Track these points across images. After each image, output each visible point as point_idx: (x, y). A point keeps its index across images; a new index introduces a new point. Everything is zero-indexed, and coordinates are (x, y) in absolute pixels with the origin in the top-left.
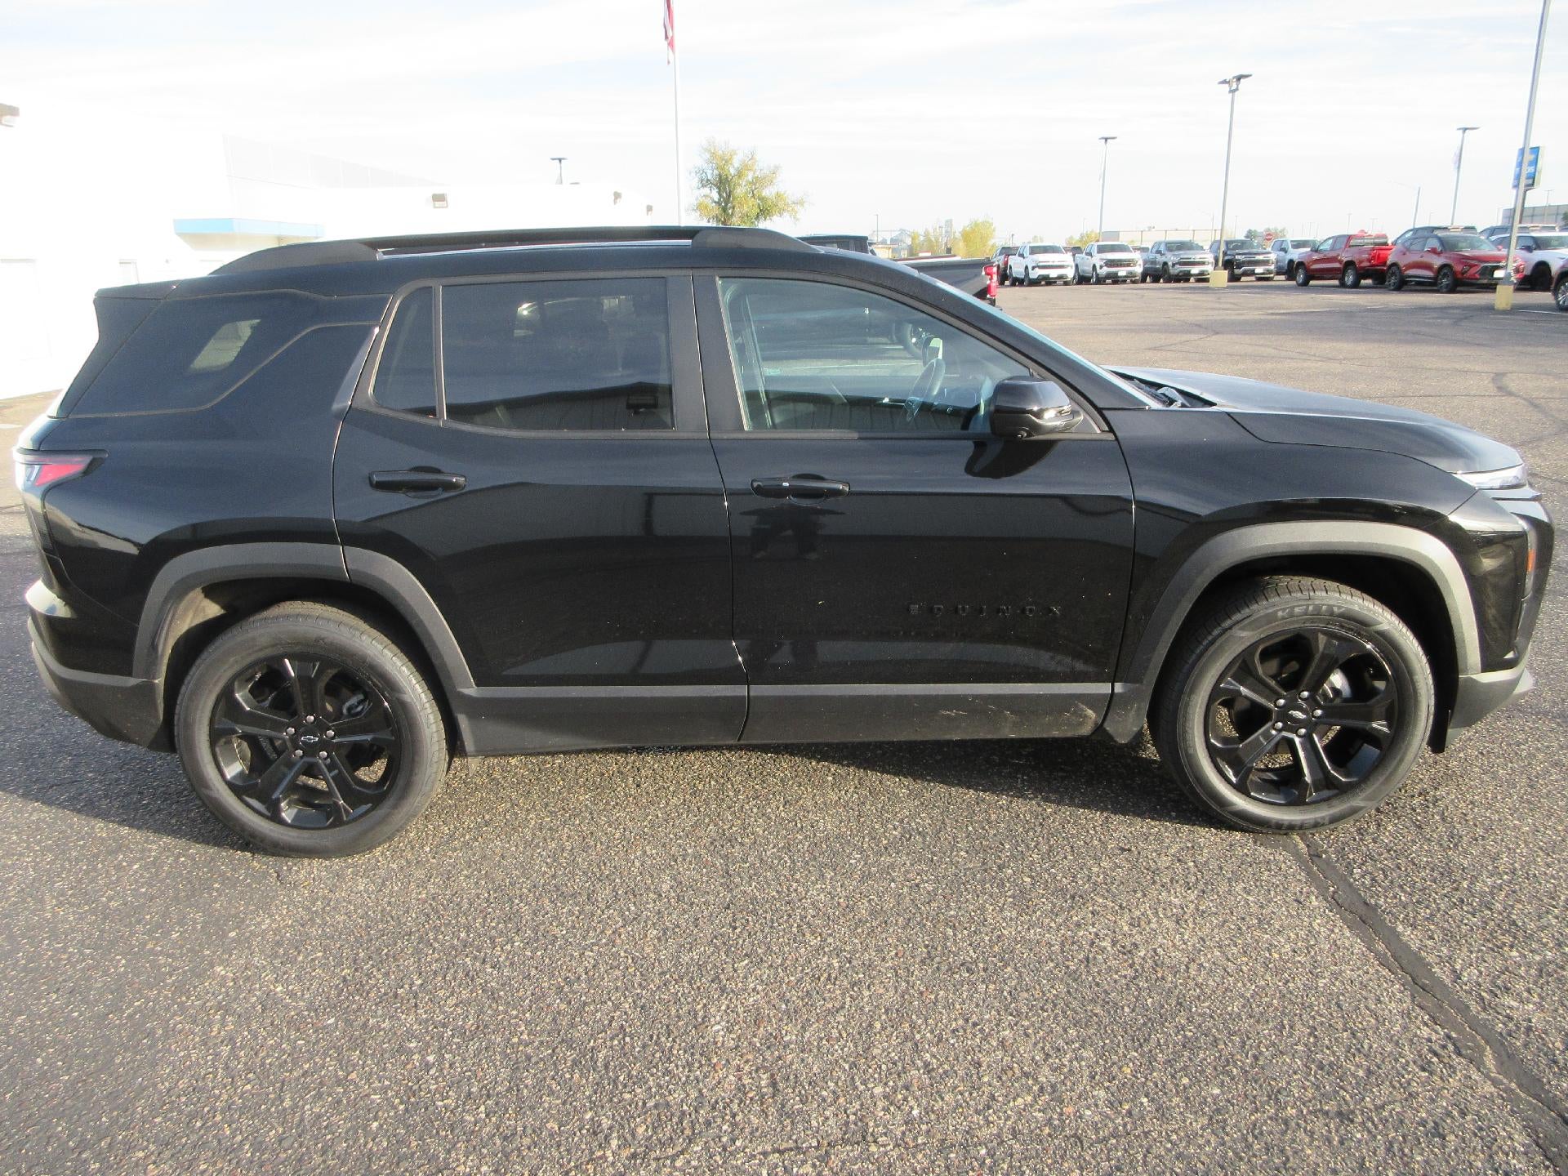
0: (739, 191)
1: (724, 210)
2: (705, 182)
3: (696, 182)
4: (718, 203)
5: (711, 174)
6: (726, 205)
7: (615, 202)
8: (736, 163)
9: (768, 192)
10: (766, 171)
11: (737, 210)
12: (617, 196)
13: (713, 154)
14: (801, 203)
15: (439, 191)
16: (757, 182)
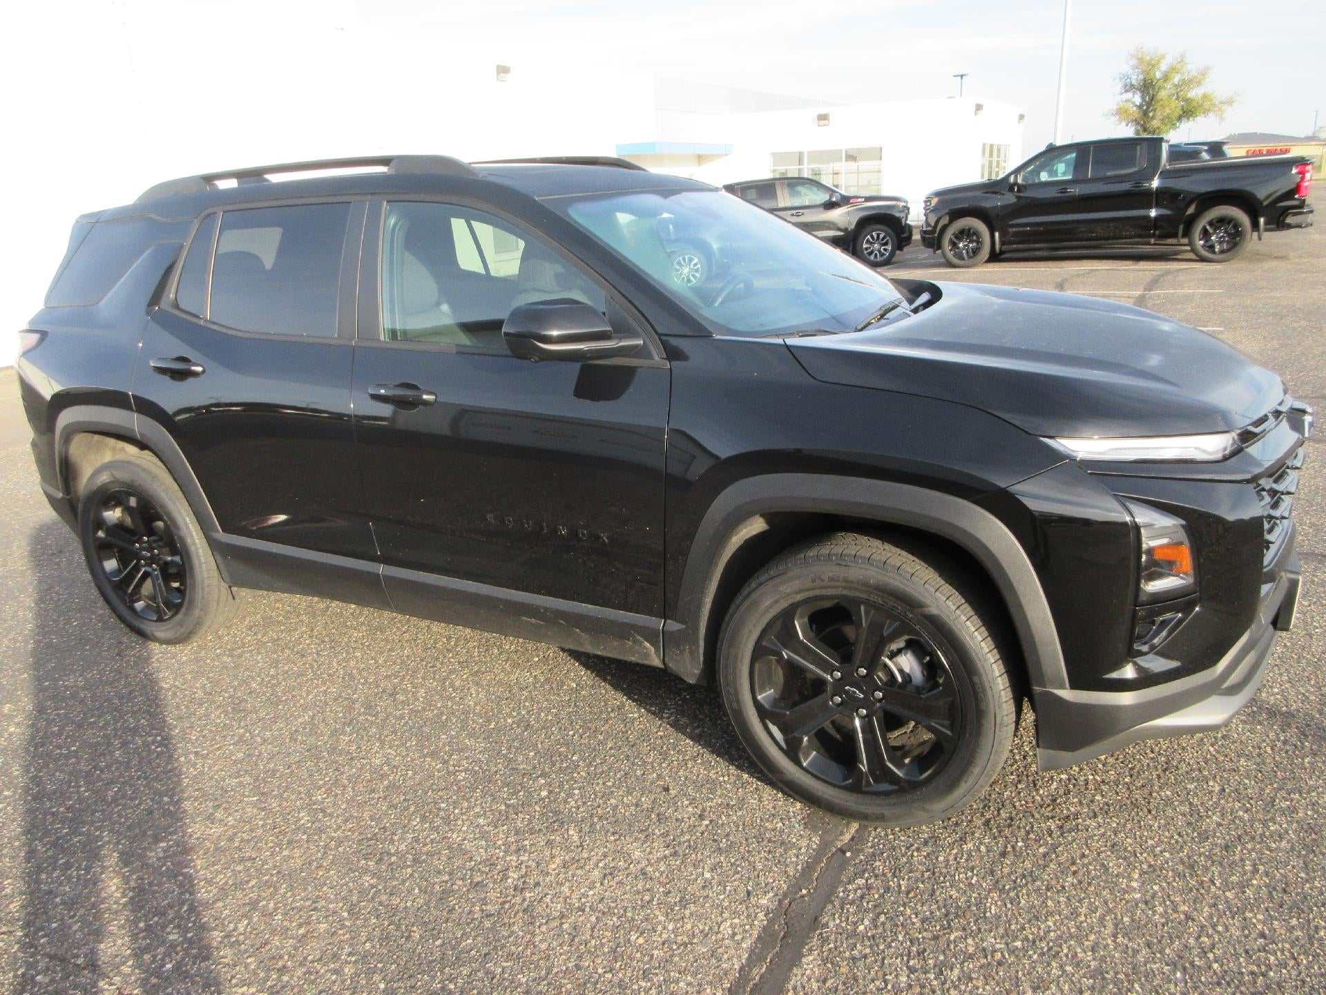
0: (1163, 94)
1: (1145, 113)
2: (1129, 88)
3: (1119, 87)
4: (1140, 107)
5: (1136, 79)
6: (1148, 108)
7: (976, 114)
8: (1164, 67)
9: (1194, 93)
10: (1194, 73)
11: (1158, 113)
12: (979, 107)
13: (1141, 60)
14: (1230, 102)
15: (823, 111)
16: (1187, 83)
